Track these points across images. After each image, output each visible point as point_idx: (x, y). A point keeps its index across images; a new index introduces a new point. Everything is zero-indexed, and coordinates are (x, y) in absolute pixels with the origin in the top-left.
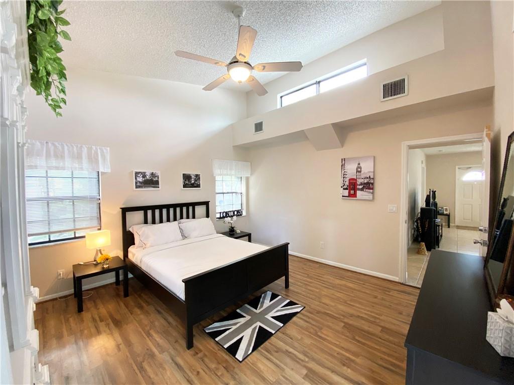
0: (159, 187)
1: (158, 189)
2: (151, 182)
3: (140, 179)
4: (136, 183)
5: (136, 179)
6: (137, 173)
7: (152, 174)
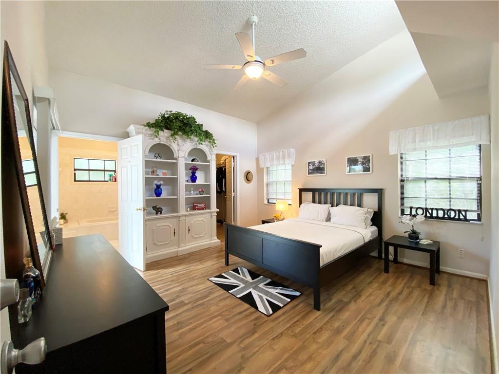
0: (324, 173)
1: (323, 174)
2: (319, 169)
3: (311, 167)
4: (309, 170)
5: (309, 167)
6: (309, 163)
7: (320, 162)
